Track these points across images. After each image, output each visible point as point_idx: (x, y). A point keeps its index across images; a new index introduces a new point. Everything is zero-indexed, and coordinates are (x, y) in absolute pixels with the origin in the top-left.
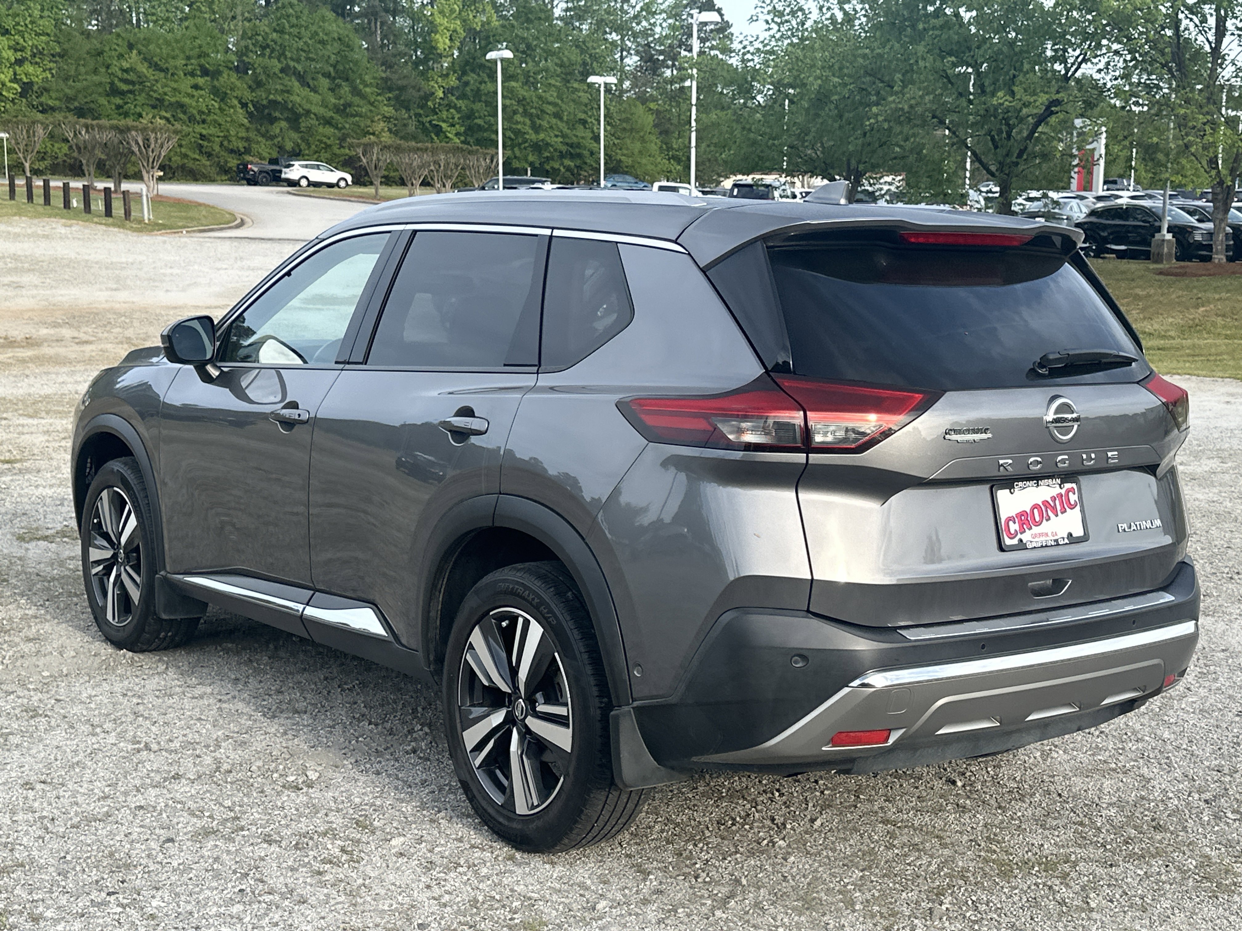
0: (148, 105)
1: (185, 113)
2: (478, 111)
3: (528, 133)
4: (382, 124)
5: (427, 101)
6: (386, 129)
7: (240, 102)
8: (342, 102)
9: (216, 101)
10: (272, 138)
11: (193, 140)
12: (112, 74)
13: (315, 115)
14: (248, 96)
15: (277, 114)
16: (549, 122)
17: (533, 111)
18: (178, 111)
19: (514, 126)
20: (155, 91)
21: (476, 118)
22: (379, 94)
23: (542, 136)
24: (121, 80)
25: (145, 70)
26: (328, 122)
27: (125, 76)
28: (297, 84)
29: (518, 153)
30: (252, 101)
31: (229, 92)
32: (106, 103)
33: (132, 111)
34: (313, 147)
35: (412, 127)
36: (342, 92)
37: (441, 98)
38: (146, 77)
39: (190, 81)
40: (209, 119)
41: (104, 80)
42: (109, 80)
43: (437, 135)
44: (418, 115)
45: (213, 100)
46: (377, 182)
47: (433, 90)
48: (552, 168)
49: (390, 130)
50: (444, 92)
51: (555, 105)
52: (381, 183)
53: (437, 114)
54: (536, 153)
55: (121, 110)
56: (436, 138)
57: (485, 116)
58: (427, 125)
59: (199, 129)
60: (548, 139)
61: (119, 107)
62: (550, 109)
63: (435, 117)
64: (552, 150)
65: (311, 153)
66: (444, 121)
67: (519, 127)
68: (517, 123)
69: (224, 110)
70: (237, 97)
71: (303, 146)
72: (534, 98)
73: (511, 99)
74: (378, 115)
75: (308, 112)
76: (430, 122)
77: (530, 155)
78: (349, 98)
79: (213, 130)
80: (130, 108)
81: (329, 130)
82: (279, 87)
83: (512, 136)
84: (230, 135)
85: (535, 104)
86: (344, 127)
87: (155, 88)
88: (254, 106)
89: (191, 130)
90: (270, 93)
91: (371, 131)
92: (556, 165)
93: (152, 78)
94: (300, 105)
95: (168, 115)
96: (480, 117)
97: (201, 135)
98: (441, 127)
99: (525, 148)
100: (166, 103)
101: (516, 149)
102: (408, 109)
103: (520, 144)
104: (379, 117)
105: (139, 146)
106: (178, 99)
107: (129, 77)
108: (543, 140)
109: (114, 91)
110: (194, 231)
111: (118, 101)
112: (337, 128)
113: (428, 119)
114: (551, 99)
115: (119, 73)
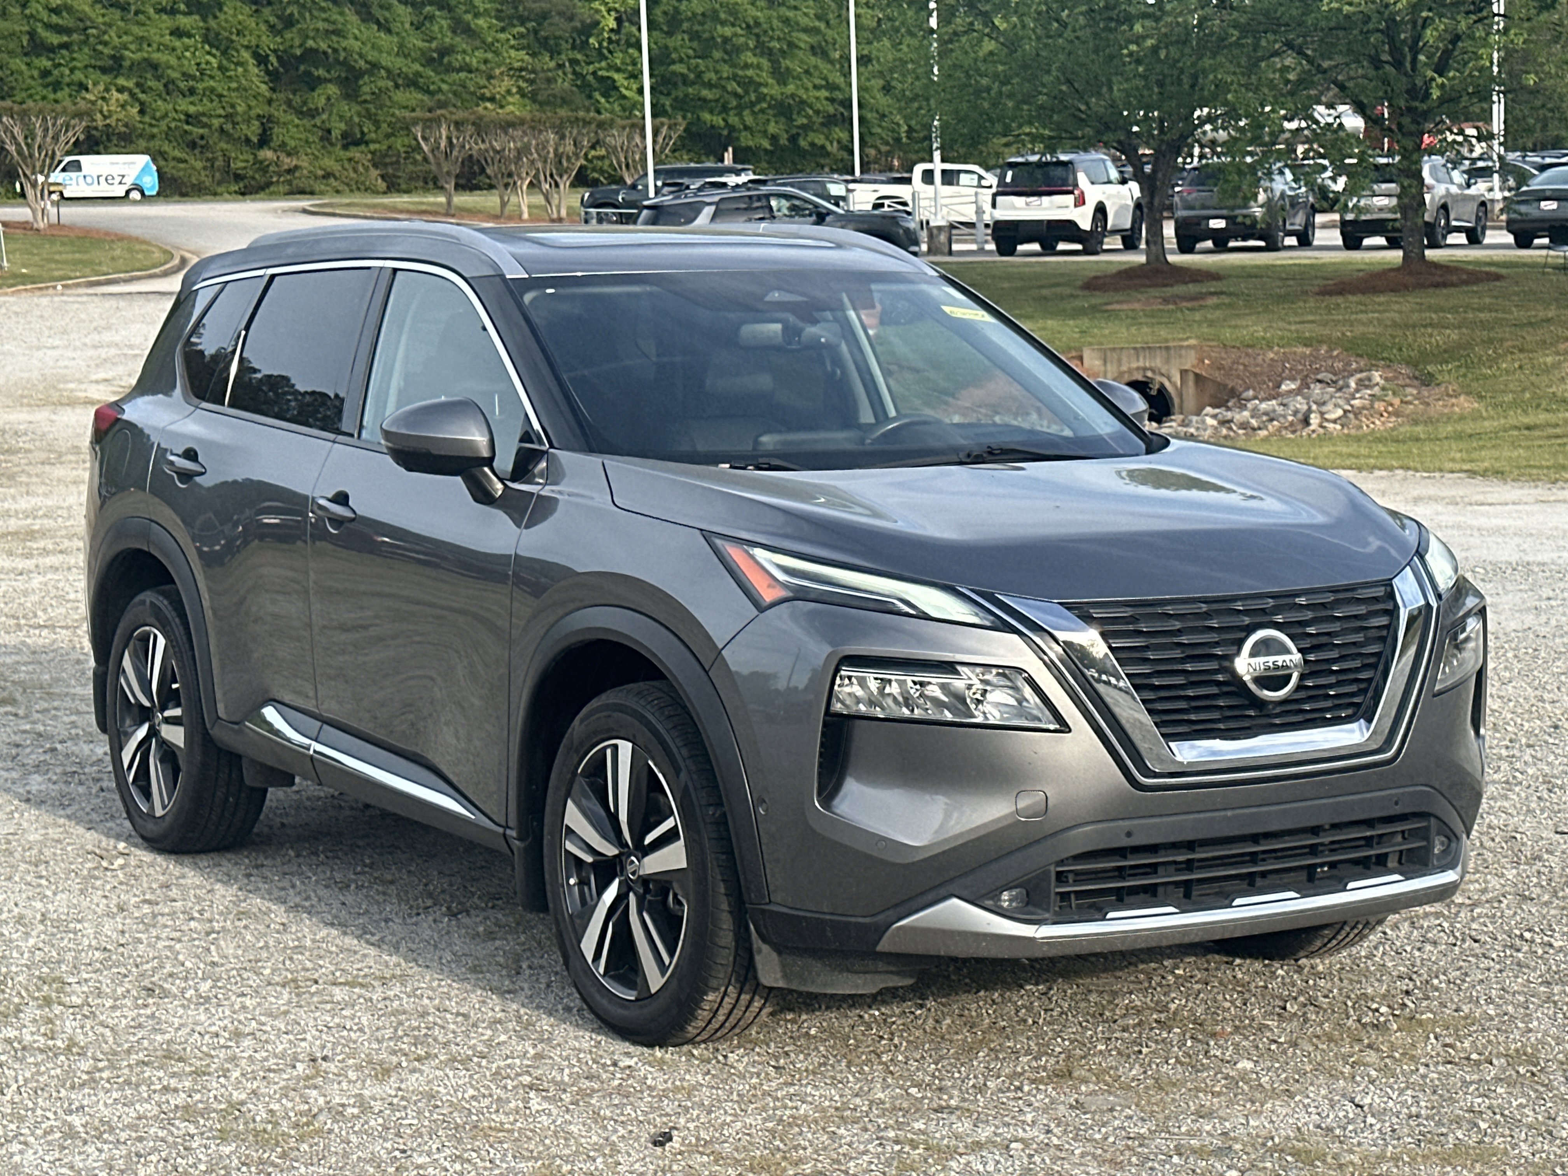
0: (94, 67)
1: (158, 78)
2: (675, 49)
3: (766, 85)
4: (507, 83)
5: (589, 36)
6: (514, 90)
7: (256, 55)
8: (434, 45)
9: (214, 56)
10: (313, 113)
11: (173, 125)
12: (32, 16)
13: (388, 71)
14: (268, 42)
15: (321, 72)
16: (802, 61)
17: (775, 44)
18: (149, 76)
19: (740, 73)
20: (106, 44)
21: (673, 62)
22: (503, 30)
23: (791, 88)
24: (48, 26)
25: (87, 9)
26: (413, 83)
27: (55, 19)
28: (354, 18)
29: (749, 120)
30: (275, 51)
31: (234, 37)
32: (24, 67)
33: (67, 80)
34: (384, 126)
35: (564, 84)
36: (436, 28)
37: (612, 30)
38: (90, 19)
39: (167, 21)
40: (200, 86)
41: (17, 28)
42: (27, 28)
43: (606, 95)
44: (574, 62)
45: (209, 53)
46: (450, 186)
47: (598, 17)
48: (812, 144)
49: (521, 92)
50: (616, 19)
51: (815, 31)
52: (457, 187)
53: (606, 58)
54: (783, 119)
55: (50, 79)
56: (603, 100)
57: (689, 57)
58: (590, 78)
59: (184, 105)
60: (801, 92)
61: (45, 73)
62: (804, 40)
63: (603, 64)
64: (811, 112)
65: (381, 136)
66: (618, 70)
67: (750, 72)
68: (747, 66)
69: (227, 70)
70: (247, 47)
71: (368, 127)
72: (776, 23)
73: (733, 25)
74: (499, 66)
75: (375, 66)
76: (594, 73)
77: (772, 124)
78: (447, 40)
79: (207, 106)
80: (62, 76)
81: (413, 97)
82: (321, 25)
83: (740, 90)
84: (237, 114)
85: (778, 33)
86: (440, 90)
87: (106, 37)
88: (279, 58)
89: (171, 106)
90: (307, 37)
91: (488, 95)
92: (820, 140)
93: (100, 20)
94: (361, 55)
95: (130, 84)
96: (681, 61)
97: (188, 115)
98: (614, 81)
99: (762, 111)
100: (127, 63)
101: (746, 113)
102: (554, 52)
103: (752, 104)
104: (503, 69)
105: (18, 144)
106: (146, 55)
107: (60, 22)
108: (793, 96)
109: (37, 47)
110: (78, 285)
111: (46, 63)
112: (428, 92)
113: (591, 68)
114: (804, 21)
115: (44, 15)
